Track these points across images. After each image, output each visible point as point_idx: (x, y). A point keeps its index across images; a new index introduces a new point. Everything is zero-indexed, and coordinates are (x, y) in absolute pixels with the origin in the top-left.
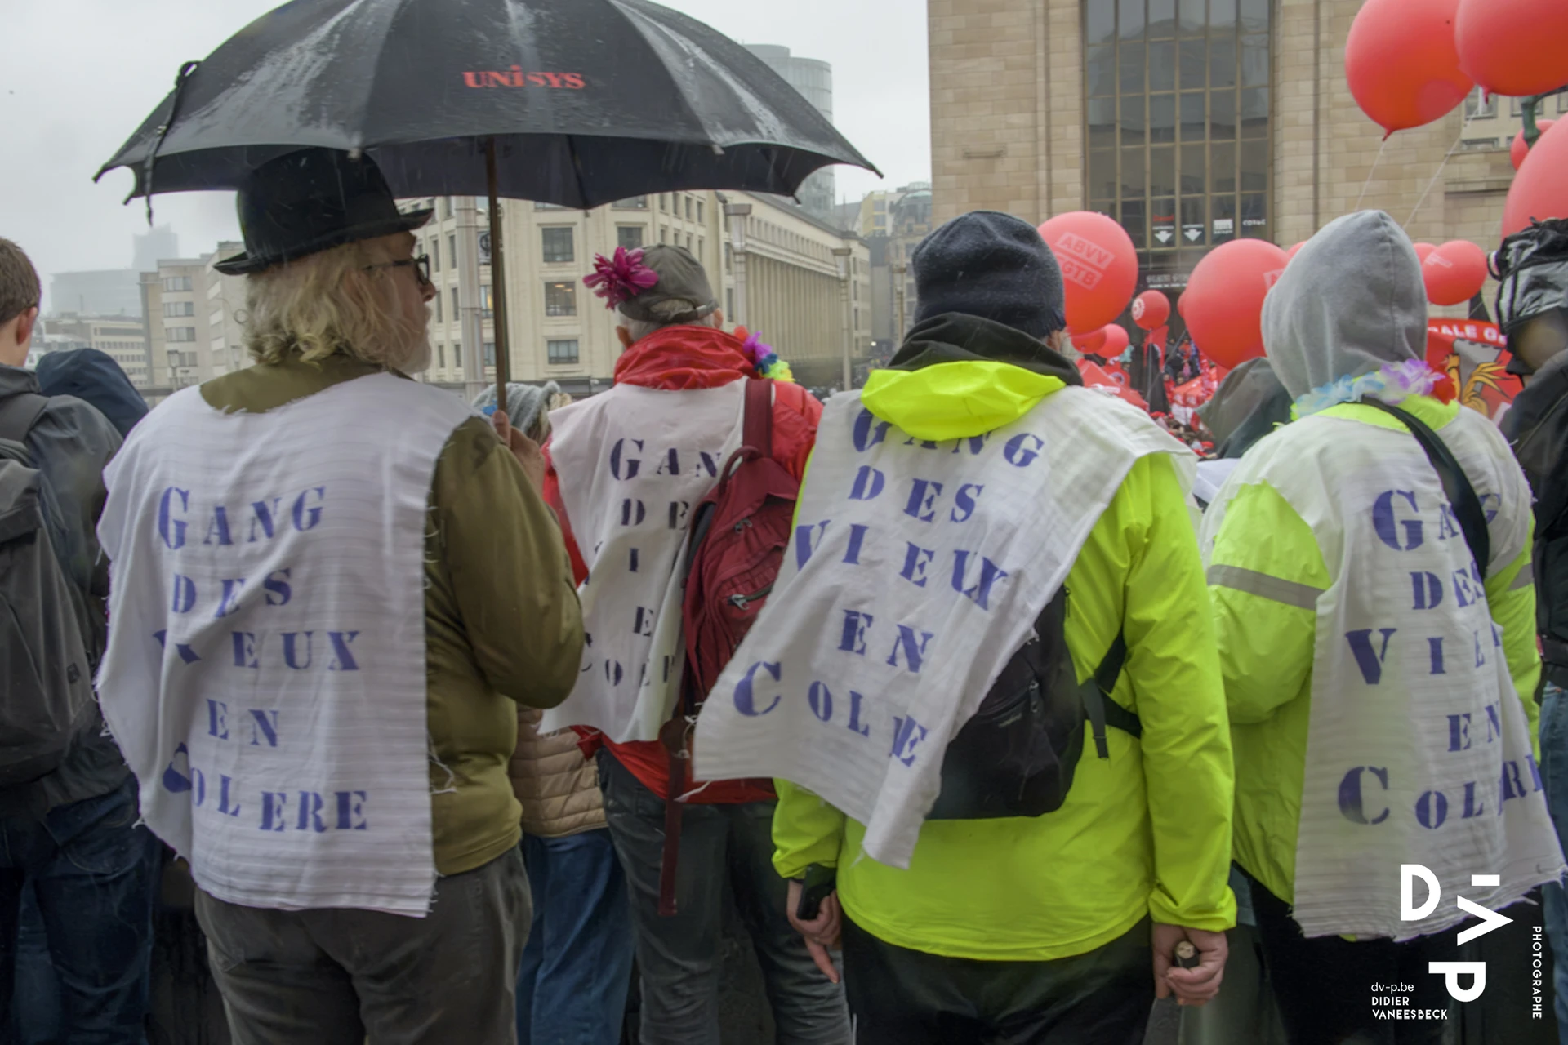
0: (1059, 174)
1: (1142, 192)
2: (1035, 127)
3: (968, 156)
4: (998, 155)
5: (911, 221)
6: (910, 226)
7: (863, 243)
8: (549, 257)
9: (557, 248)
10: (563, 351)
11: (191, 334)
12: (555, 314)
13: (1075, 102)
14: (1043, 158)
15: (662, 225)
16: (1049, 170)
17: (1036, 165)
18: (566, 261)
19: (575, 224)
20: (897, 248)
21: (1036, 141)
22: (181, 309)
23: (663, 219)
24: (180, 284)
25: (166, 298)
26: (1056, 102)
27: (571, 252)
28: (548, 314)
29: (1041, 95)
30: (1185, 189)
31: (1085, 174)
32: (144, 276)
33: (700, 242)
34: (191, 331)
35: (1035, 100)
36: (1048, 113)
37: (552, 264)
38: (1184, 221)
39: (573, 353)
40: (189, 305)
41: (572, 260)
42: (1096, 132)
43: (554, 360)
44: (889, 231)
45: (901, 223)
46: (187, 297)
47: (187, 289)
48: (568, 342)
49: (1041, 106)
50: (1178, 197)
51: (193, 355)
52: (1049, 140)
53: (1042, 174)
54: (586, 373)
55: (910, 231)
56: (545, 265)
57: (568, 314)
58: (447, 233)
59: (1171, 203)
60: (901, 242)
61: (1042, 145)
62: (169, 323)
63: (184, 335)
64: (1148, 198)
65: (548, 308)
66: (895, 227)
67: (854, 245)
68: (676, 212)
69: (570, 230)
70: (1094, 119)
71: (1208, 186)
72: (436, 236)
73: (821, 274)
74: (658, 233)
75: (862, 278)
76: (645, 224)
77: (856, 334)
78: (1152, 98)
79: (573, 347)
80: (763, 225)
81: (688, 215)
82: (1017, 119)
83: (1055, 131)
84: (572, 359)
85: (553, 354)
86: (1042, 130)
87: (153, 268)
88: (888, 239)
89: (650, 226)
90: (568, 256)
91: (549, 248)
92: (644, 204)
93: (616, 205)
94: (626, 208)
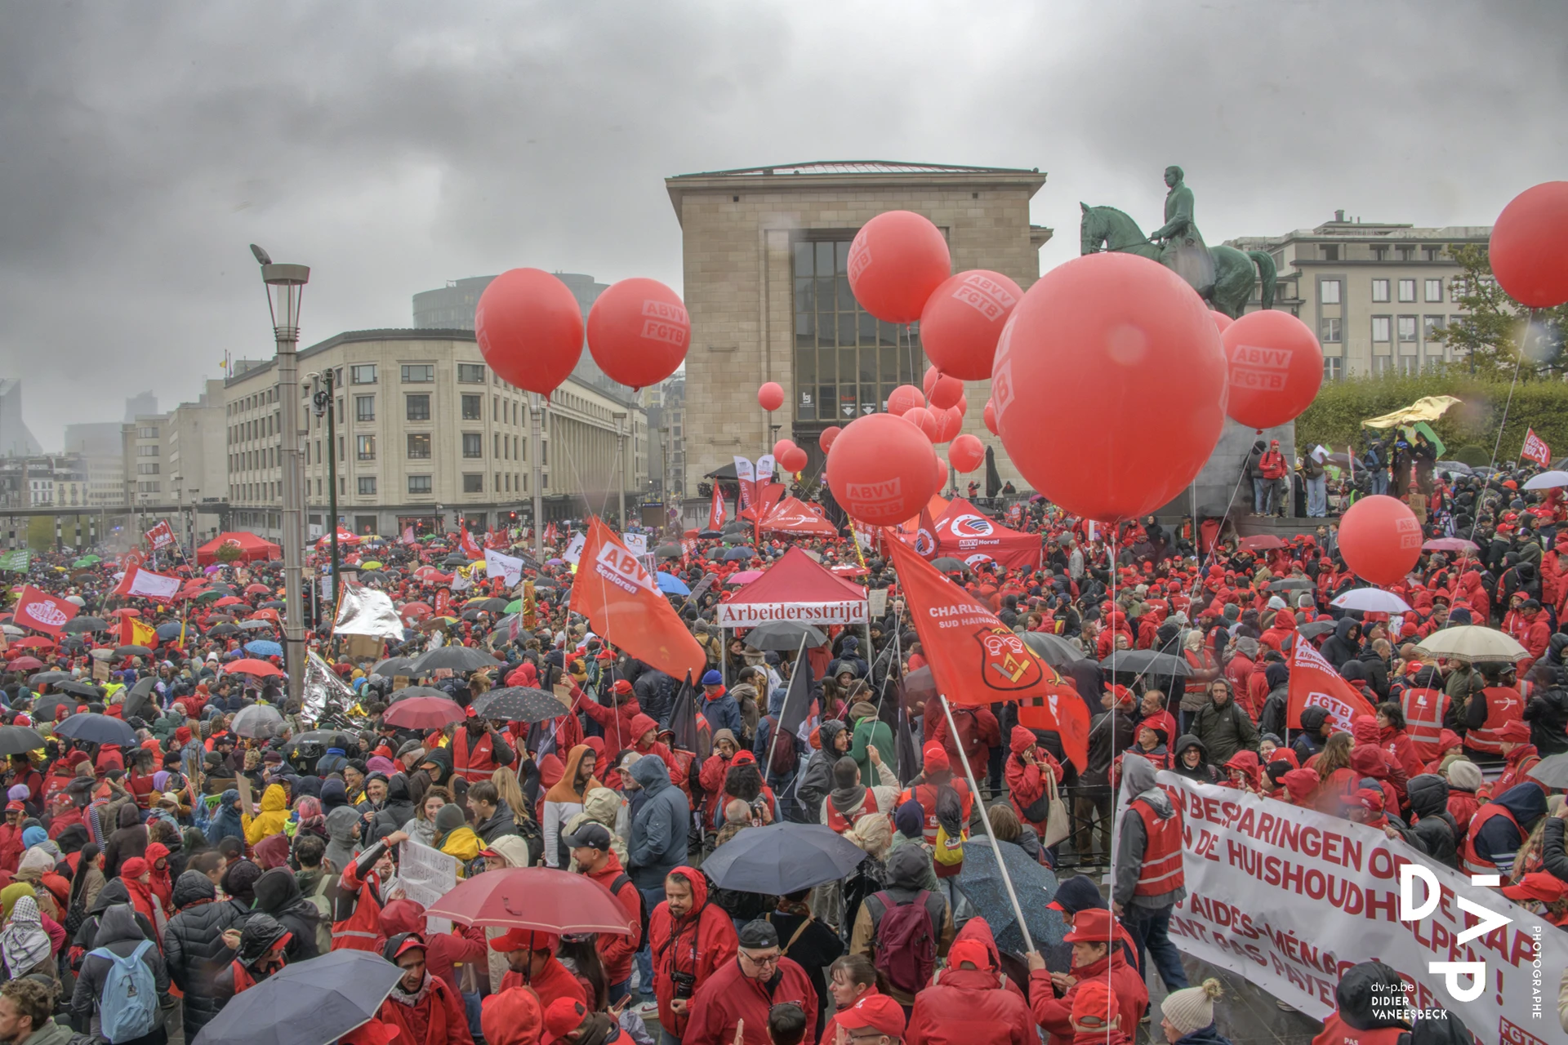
0: (775, 365)
1: (834, 381)
2: (759, 331)
3: (711, 350)
4: (733, 350)
5: (676, 397)
6: (676, 401)
7: (642, 411)
8: (411, 416)
9: (418, 410)
10: (420, 484)
11: (156, 469)
12: (415, 457)
13: (786, 315)
14: (764, 353)
16: (769, 362)
17: (760, 357)
18: (423, 419)
19: (431, 393)
20: (667, 416)
21: (759, 342)
22: (150, 451)
23: (496, 391)
24: (150, 434)
25: (139, 442)
26: (773, 315)
27: (428, 413)
28: (409, 457)
29: (763, 310)
30: (863, 379)
31: (794, 365)
32: (125, 427)
34: (156, 466)
35: (759, 313)
36: (768, 322)
37: (413, 421)
38: (862, 401)
39: (427, 486)
40: (155, 448)
41: (429, 418)
42: (801, 340)
43: (413, 491)
44: (662, 403)
45: (671, 398)
46: (155, 442)
47: (155, 436)
48: (424, 477)
49: (763, 317)
50: (858, 383)
51: (156, 484)
52: (768, 342)
53: (764, 365)
54: (437, 500)
55: (677, 404)
56: (409, 421)
57: (424, 457)
59: (853, 389)
60: (670, 412)
61: (764, 345)
62: (140, 460)
63: (151, 469)
64: (838, 384)
65: (409, 452)
66: (666, 401)
67: (636, 413)
69: (428, 397)
70: (803, 330)
71: (878, 379)
74: (492, 401)
75: (642, 436)
76: (483, 394)
77: (637, 475)
78: (840, 315)
79: (427, 481)
82: (746, 325)
83: (772, 334)
84: (427, 490)
85: (413, 486)
86: (763, 333)
87: (133, 422)
88: (662, 410)
89: (486, 396)
90: (426, 415)
91: (411, 410)
92: (483, 379)
93: (461, 380)
94: (469, 382)
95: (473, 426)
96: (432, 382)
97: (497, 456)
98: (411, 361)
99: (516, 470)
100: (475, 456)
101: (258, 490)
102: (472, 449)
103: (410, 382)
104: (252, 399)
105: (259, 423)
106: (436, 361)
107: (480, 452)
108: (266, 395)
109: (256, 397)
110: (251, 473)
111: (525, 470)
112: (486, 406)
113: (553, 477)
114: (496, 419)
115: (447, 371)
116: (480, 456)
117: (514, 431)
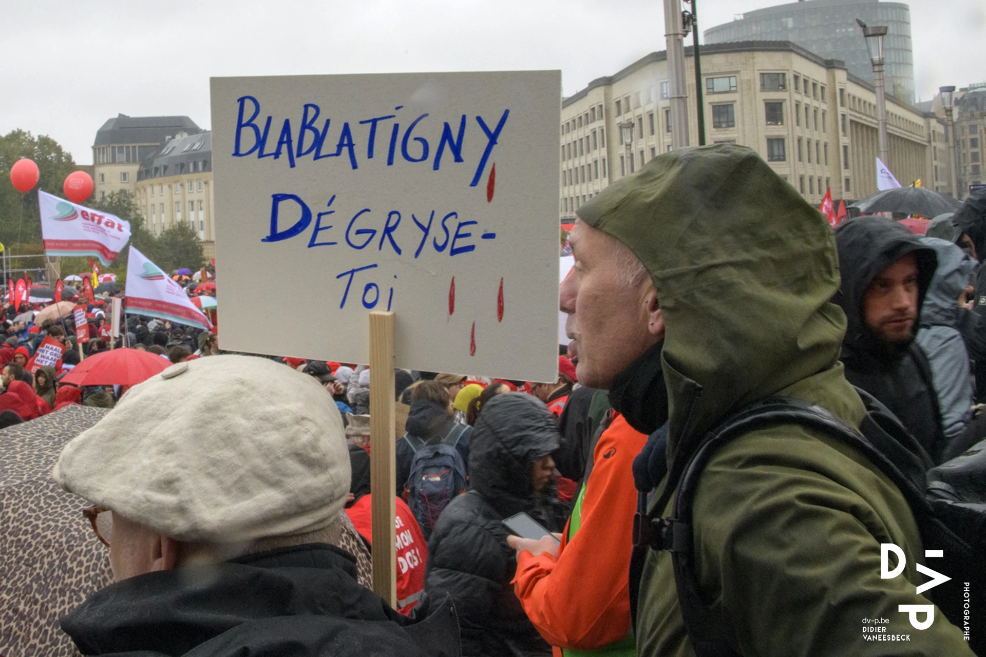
8: (717, 125)
9: (723, 119)
15: (797, 101)
18: (728, 126)
19: (735, 101)
23: (798, 97)
27: (733, 121)
33: (823, 114)
37: (720, 129)
41: (733, 126)
44: (956, 116)
56: (715, 130)
58: (648, 112)
66: (960, 114)
67: (933, 122)
68: (806, 92)
69: (732, 106)
72: (641, 115)
73: (909, 141)
74: (794, 106)
75: (939, 145)
76: (785, 100)
80: (867, 104)
81: (815, 95)
89: (788, 103)
90: (730, 123)
91: (717, 120)
92: (784, 86)
93: (764, 88)
94: (771, 90)
95: (776, 131)
96: (735, 92)
97: (800, 159)
98: (715, 74)
99: (819, 174)
100: (779, 160)
101: (572, 203)
102: (776, 152)
103: (714, 93)
104: (571, 123)
105: (578, 144)
106: (738, 72)
107: (784, 155)
108: (583, 118)
109: (574, 121)
110: (572, 188)
111: (827, 174)
112: (788, 110)
113: (854, 179)
114: (798, 124)
115: (749, 80)
116: (784, 160)
117: (816, 136)
